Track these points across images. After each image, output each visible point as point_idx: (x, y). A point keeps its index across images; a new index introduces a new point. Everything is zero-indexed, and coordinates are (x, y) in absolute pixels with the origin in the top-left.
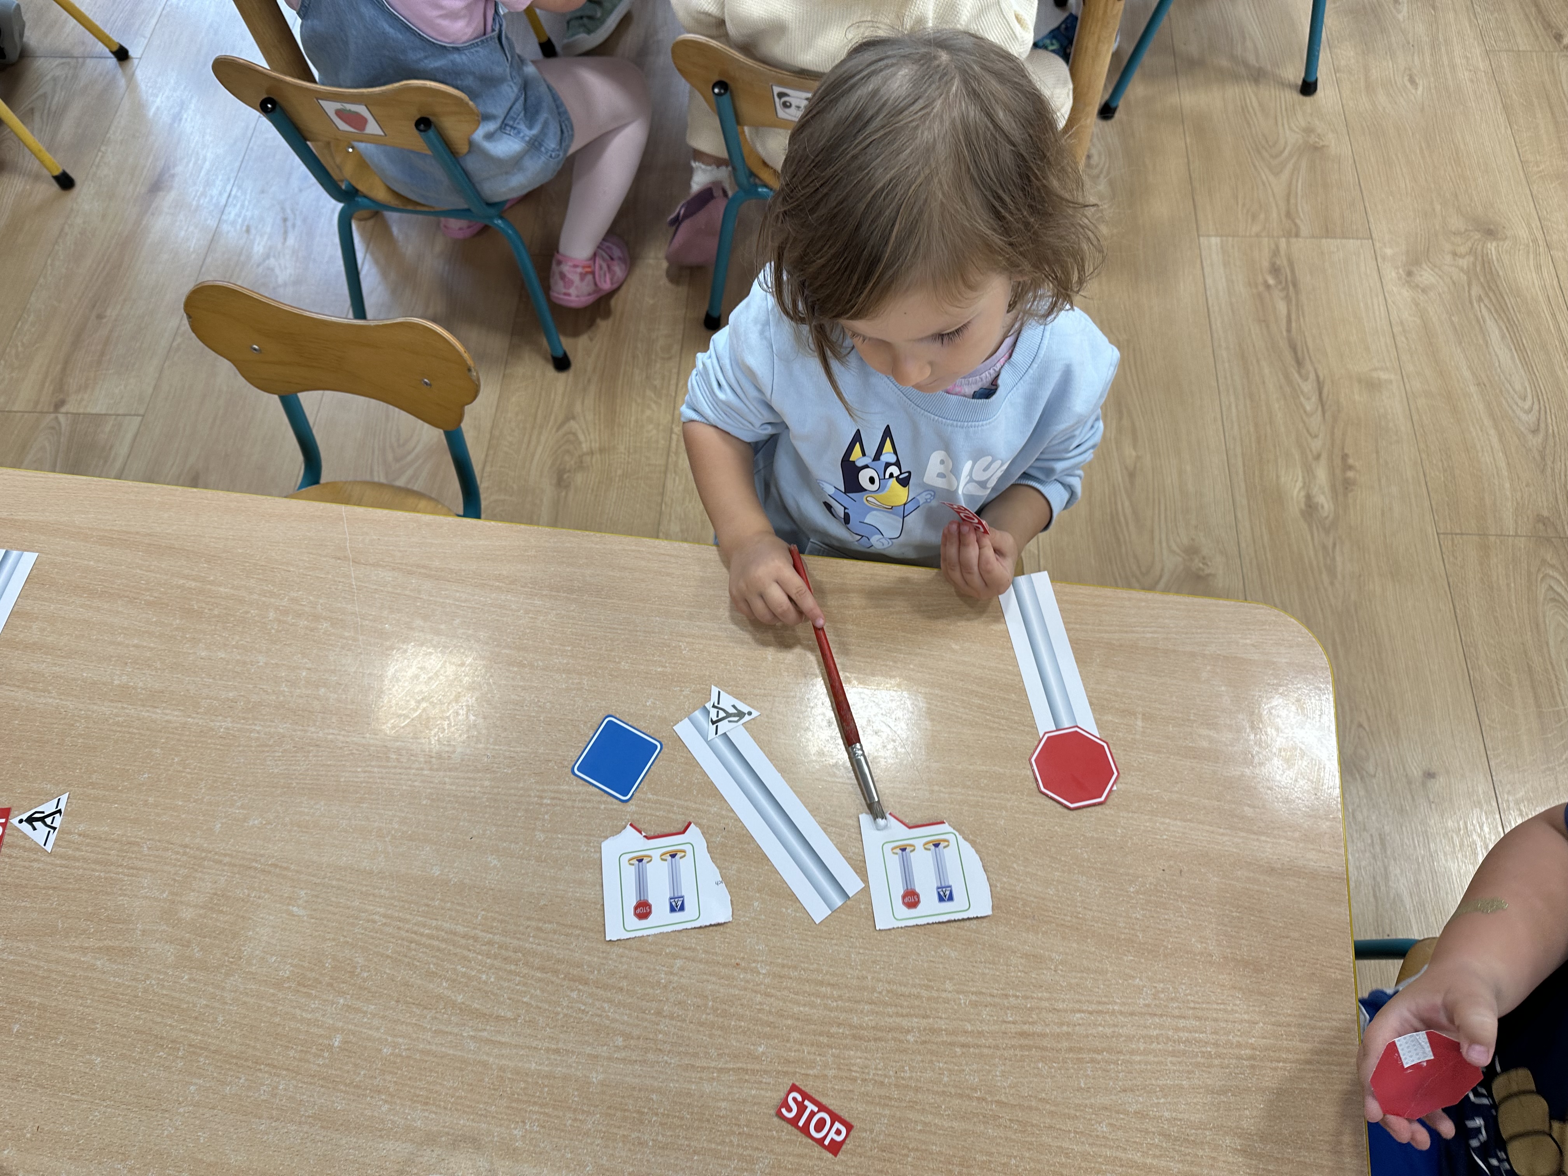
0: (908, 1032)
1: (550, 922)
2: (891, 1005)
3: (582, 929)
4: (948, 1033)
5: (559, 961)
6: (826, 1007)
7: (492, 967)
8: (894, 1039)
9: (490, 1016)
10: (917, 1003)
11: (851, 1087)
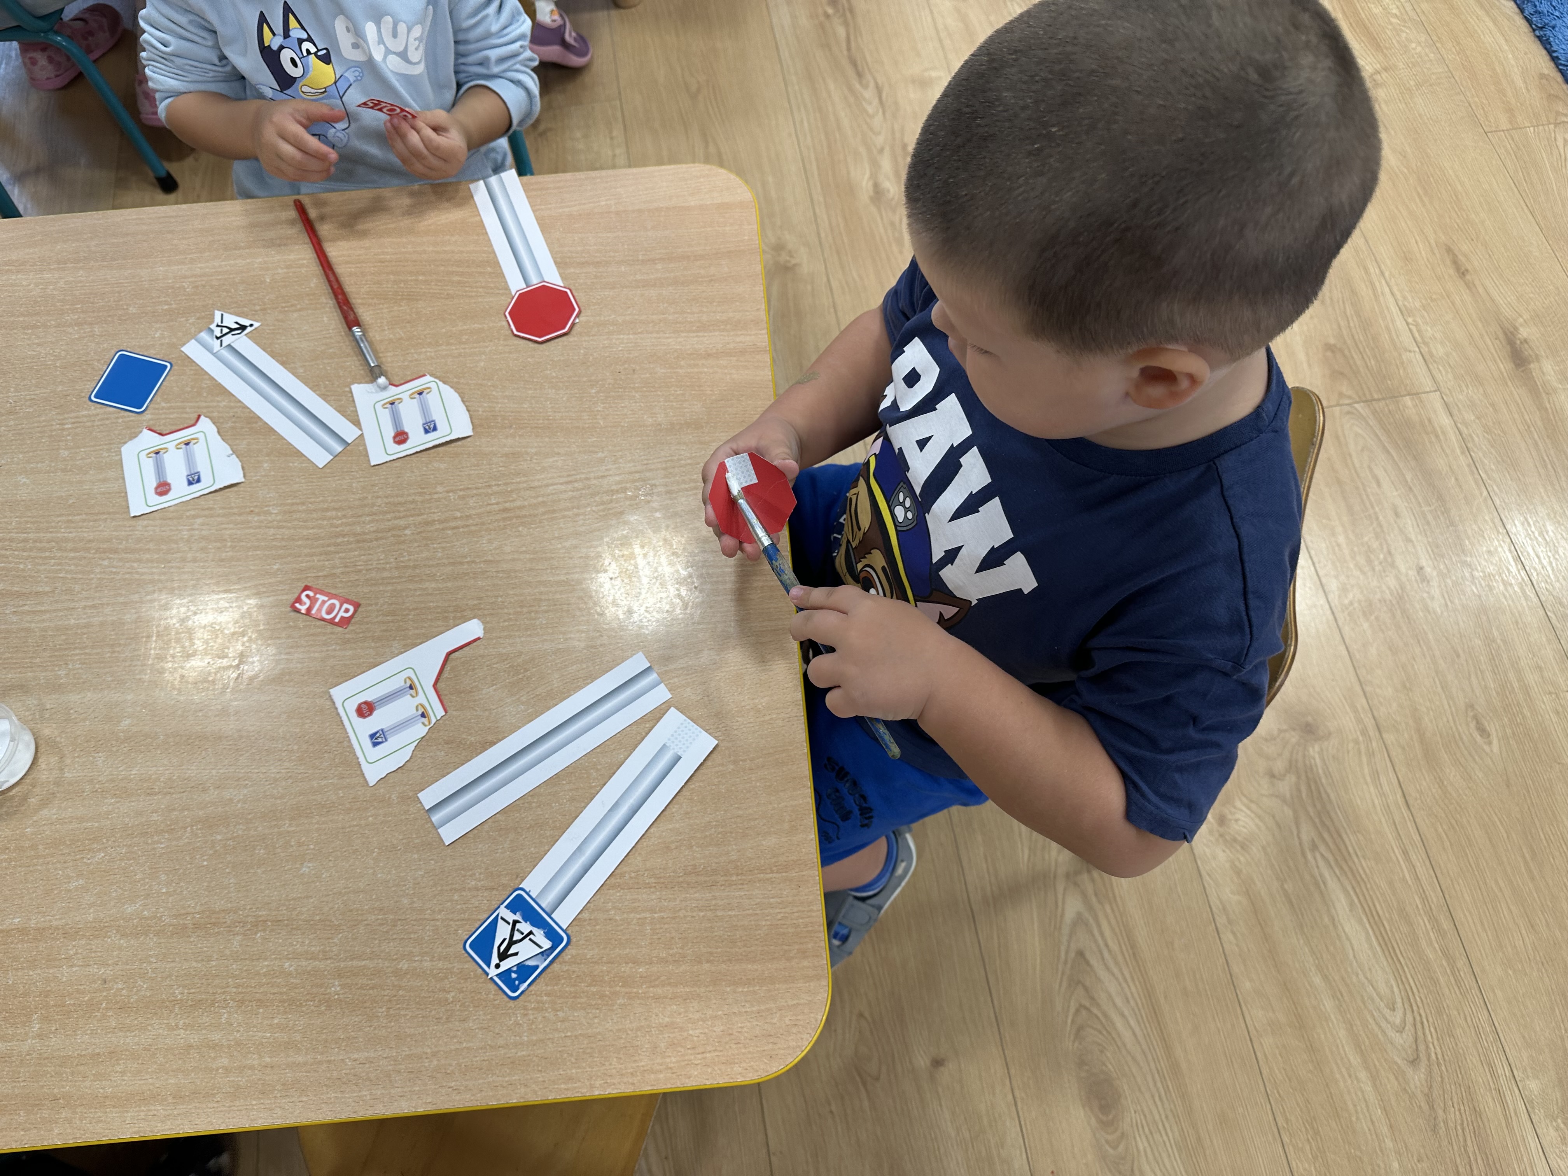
0: (406, 528)
1: (79, 514)
2: (390, 513)
3: (109, 513)
4: (440, 522)
5: (90, 541)
6: (332, 525)
7: (29, 557)
8: (393, 536)
9: (30, 594)
10: (412, 506)
11: (357, 577)
